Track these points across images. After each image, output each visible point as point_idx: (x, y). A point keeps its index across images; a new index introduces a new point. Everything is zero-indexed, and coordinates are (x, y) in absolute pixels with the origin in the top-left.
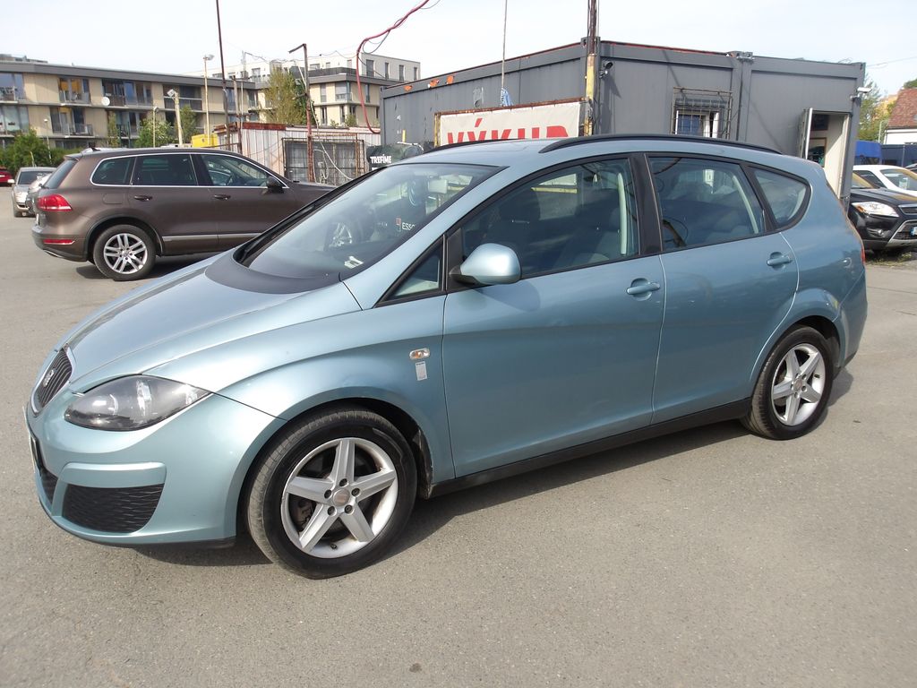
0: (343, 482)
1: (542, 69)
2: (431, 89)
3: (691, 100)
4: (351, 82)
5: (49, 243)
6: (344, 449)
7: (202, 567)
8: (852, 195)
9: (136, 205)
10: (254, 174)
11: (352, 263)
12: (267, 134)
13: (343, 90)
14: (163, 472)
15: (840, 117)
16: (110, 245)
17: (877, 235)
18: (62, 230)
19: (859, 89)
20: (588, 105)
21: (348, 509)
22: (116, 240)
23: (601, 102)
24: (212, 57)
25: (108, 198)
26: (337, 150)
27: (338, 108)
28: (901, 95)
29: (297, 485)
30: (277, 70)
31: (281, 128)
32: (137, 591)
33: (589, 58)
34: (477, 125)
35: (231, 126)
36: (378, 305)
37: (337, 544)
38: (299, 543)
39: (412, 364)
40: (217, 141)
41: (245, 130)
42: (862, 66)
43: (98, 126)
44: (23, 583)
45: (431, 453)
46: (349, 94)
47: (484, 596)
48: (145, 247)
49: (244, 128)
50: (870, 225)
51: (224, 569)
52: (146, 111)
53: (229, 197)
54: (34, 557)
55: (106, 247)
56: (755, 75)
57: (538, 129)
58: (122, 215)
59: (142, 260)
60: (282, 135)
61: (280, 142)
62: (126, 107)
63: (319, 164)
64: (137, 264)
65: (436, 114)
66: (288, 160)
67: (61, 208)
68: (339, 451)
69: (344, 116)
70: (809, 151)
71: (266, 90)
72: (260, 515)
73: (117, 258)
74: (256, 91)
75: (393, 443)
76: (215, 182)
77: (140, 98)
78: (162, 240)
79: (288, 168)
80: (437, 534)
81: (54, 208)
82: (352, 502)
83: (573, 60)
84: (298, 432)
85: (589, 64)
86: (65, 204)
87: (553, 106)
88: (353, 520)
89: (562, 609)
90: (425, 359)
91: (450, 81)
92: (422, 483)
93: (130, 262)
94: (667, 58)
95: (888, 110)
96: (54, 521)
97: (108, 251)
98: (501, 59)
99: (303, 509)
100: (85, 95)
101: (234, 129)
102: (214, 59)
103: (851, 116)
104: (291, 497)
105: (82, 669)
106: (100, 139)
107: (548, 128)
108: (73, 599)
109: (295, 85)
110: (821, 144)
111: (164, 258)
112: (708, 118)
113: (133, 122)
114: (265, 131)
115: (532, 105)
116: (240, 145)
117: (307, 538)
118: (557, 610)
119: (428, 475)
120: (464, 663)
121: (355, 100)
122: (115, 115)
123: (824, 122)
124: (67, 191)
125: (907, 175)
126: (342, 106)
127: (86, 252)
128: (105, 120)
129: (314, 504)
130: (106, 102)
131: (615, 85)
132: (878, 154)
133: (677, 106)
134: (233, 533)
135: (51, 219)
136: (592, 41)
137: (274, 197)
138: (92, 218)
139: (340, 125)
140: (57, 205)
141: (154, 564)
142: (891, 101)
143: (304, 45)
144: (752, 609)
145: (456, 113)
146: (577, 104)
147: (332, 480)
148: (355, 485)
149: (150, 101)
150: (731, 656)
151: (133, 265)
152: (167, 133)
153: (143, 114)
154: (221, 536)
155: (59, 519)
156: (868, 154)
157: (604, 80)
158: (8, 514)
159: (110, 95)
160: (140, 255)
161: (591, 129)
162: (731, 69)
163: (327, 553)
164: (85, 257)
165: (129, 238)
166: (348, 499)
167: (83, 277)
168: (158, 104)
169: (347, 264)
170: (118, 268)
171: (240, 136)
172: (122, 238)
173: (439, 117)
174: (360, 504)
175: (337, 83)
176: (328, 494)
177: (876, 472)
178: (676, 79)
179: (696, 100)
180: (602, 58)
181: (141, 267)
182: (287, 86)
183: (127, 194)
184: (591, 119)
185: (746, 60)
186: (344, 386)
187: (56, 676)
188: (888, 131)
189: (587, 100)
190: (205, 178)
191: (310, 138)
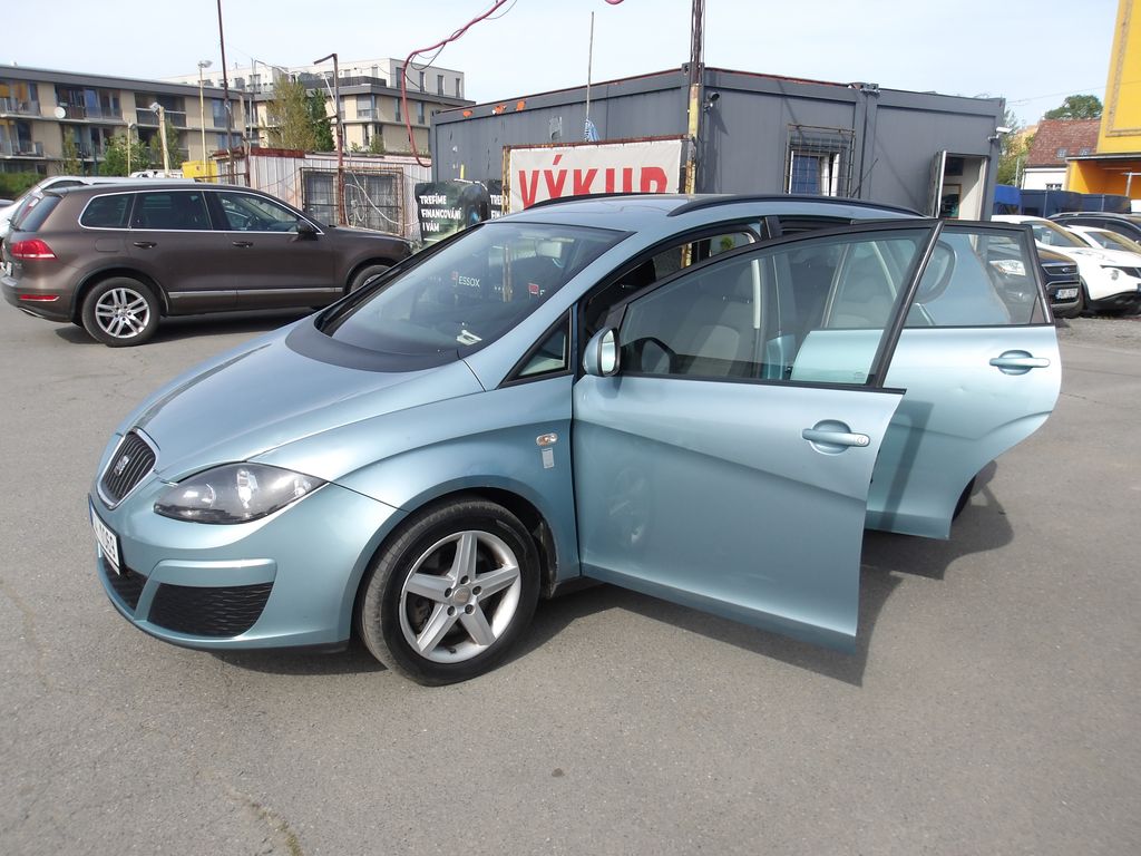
0: (464, 580)
1: (635, 97)
2: (496, 115)
3: (808, 139)
4: (376, 95)
5: (24, 300)
6: (466, 542)
7: (301, 677)
8: (990, 252)
9: (137, 253)
10: (277, 215)
11: (466, 337)
12: (282, 163)
13: (366, 104)
14: (273, 569)
15: (976, 161)
16: (103, 303)
17: (1018, 298)
18: (42, 284)
19: (999, 129)
20: (691, 143)
21: (469, 609)
22: (110, 297)
23: (706, 139)
24: (209, 64)
25: (100, 244)
26: (369, 183)
27: (360, 128)
28: (1042, 126)
29: (416, 583)
30: (282, 78)
31: (299, 154)
32: (234, 702)
33: (693, 89)
34: (556, 162)
35: (235, 150)
36: (502, 385)
37: (456, 647)
38: (417, 646)
39: (539, 450)
40: (216, 170)
41: (254, 157)
42: (1001, 102)
43: (50, 144)
44: (97, 697)
45: (557, 547)
46: (374, 110)
47: (620, 701)
48: (146, 305)
49: (253, 154)
50: (1010, 286)
51: (326, 678)
52: (114, 126)
53: (251, 244)
54: (102, 670)
55: (99, 305)
56: (880, 110)
57: (631, 170)
58: (118, 265)
59: (142, 321)
60: (301, 163)
61: (298, 173)
62: (86, 121)
63: (353, 202)
64: (137, 326)
65: (504, 147)
66: (308, 194)
67: (41, 256)
68: (461, 545)
69: (367, 138)
70: (943, 199)
71: (270, 103)
72: (378, 616)
73: (111, 319)
74: (255, 104)
75: (517, 537)
76: (233, 225)
77: (105, 109)
78: (168, 295)
79: (307, 205)
80: (558, 637)
81: (32, 256)
82: (473, 602)
83: (673, 89)
84: (419, 524)
85: (692, 96)
86: (49, 251)
87: (648, 143)
88: (473, 621)
89: (705, 712)
90: (553, 445)
91: (521, 106)
92: (546, 581)
93: (129, 323)
94: (782, 89)
95: (1027, 144)
96: (137, 627)
97: (101, 310)
98: (587, 83)
99: (422, 608)
100: (33, 104)
101: (239, 155)
102: (212, 66)
103: (989, 159)
104: (410, 595)
105: (191, 783)
106: (53, 161)
107: (643, 169)
108: (162, 712)
109: (307, 98)
110: (955, 191)
111: (169, 319)
112: (827, 160)
113: (96, 139)
114: (279, 159)
115: (623, 142)
116: (247, 176)
117: (425, 641)
118: (699, 713)
119: (551, 572)
120: (608, 767)
121: (382, 118)
122: (72, 131)
123: (959, 166)
124: (49, 235)
125: (1050, 227)
126: (365, 125)
127: (73, 311)
128: (59, 137)
129: (431, 604)
130: (60, 113)
131: (720, 119)
132: (1016, 201)
133: (793, 146)
134: (347, 636)
135: (27, 269)
136: (695, 69)
137: (306, 245)
138: (83, 268)
139: (363, 150)
140: (37, 253)
141: (245, 674)
142: (1031, 133)
143: (334, 56)
144: (902, 708)
145: (530, 147)
146: (678, 142)
147: (453, 577)
148: (476, 582)
149: (118, 113)
150: (884, 754)
151: (133, 327)
152: (141, 155)
153: (109, 130)
154: (334, 639)
155: (143, 623)
156: (1007, 201)
157: (709, 114)
158: (58, 623)
159: (65, 105)
160: (141, 315)
161: (694, 172)
162: (854, 104)
163: (444, 657)
164: (72, 316)
165: (126, 293)
166: (468, 599)
167: (67, 342)
168: (129, 118)
169: (460, 339)
170: (113, 331)
171: (248, 164)
172: (118, 293)
173: (509, 151)
174: (480, 603)
175: (359, 96)
176: (448, 592)
177: (1024, 567)
178: (792, 114)
179: (814, 139)
180: (706, 88)
181: (141, 329)
182: (297, 99)
183: (124, 240)
184: (694, 161)
185: (871, 93)
186: (469, 474)
187: (164, 791)
188: (1027, 170)
189: (689, 137)
190: (221, 221)
191: (341, 170)
